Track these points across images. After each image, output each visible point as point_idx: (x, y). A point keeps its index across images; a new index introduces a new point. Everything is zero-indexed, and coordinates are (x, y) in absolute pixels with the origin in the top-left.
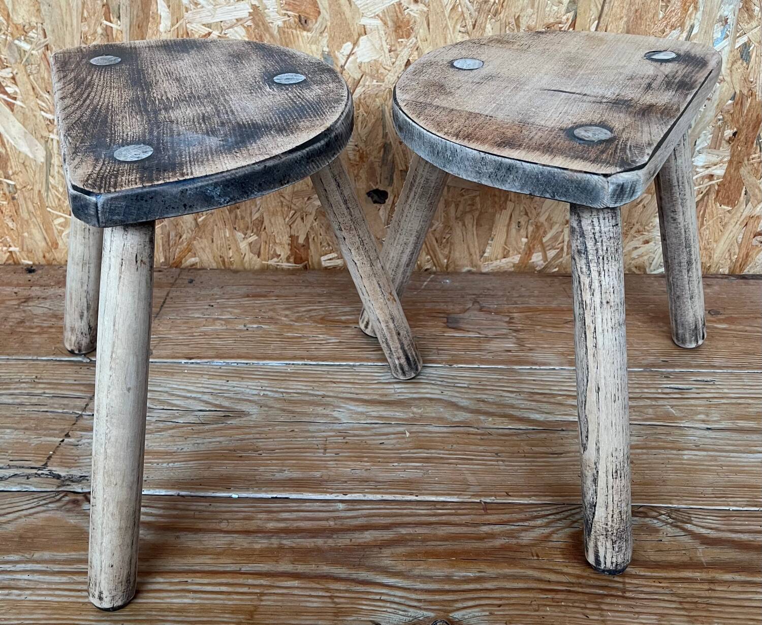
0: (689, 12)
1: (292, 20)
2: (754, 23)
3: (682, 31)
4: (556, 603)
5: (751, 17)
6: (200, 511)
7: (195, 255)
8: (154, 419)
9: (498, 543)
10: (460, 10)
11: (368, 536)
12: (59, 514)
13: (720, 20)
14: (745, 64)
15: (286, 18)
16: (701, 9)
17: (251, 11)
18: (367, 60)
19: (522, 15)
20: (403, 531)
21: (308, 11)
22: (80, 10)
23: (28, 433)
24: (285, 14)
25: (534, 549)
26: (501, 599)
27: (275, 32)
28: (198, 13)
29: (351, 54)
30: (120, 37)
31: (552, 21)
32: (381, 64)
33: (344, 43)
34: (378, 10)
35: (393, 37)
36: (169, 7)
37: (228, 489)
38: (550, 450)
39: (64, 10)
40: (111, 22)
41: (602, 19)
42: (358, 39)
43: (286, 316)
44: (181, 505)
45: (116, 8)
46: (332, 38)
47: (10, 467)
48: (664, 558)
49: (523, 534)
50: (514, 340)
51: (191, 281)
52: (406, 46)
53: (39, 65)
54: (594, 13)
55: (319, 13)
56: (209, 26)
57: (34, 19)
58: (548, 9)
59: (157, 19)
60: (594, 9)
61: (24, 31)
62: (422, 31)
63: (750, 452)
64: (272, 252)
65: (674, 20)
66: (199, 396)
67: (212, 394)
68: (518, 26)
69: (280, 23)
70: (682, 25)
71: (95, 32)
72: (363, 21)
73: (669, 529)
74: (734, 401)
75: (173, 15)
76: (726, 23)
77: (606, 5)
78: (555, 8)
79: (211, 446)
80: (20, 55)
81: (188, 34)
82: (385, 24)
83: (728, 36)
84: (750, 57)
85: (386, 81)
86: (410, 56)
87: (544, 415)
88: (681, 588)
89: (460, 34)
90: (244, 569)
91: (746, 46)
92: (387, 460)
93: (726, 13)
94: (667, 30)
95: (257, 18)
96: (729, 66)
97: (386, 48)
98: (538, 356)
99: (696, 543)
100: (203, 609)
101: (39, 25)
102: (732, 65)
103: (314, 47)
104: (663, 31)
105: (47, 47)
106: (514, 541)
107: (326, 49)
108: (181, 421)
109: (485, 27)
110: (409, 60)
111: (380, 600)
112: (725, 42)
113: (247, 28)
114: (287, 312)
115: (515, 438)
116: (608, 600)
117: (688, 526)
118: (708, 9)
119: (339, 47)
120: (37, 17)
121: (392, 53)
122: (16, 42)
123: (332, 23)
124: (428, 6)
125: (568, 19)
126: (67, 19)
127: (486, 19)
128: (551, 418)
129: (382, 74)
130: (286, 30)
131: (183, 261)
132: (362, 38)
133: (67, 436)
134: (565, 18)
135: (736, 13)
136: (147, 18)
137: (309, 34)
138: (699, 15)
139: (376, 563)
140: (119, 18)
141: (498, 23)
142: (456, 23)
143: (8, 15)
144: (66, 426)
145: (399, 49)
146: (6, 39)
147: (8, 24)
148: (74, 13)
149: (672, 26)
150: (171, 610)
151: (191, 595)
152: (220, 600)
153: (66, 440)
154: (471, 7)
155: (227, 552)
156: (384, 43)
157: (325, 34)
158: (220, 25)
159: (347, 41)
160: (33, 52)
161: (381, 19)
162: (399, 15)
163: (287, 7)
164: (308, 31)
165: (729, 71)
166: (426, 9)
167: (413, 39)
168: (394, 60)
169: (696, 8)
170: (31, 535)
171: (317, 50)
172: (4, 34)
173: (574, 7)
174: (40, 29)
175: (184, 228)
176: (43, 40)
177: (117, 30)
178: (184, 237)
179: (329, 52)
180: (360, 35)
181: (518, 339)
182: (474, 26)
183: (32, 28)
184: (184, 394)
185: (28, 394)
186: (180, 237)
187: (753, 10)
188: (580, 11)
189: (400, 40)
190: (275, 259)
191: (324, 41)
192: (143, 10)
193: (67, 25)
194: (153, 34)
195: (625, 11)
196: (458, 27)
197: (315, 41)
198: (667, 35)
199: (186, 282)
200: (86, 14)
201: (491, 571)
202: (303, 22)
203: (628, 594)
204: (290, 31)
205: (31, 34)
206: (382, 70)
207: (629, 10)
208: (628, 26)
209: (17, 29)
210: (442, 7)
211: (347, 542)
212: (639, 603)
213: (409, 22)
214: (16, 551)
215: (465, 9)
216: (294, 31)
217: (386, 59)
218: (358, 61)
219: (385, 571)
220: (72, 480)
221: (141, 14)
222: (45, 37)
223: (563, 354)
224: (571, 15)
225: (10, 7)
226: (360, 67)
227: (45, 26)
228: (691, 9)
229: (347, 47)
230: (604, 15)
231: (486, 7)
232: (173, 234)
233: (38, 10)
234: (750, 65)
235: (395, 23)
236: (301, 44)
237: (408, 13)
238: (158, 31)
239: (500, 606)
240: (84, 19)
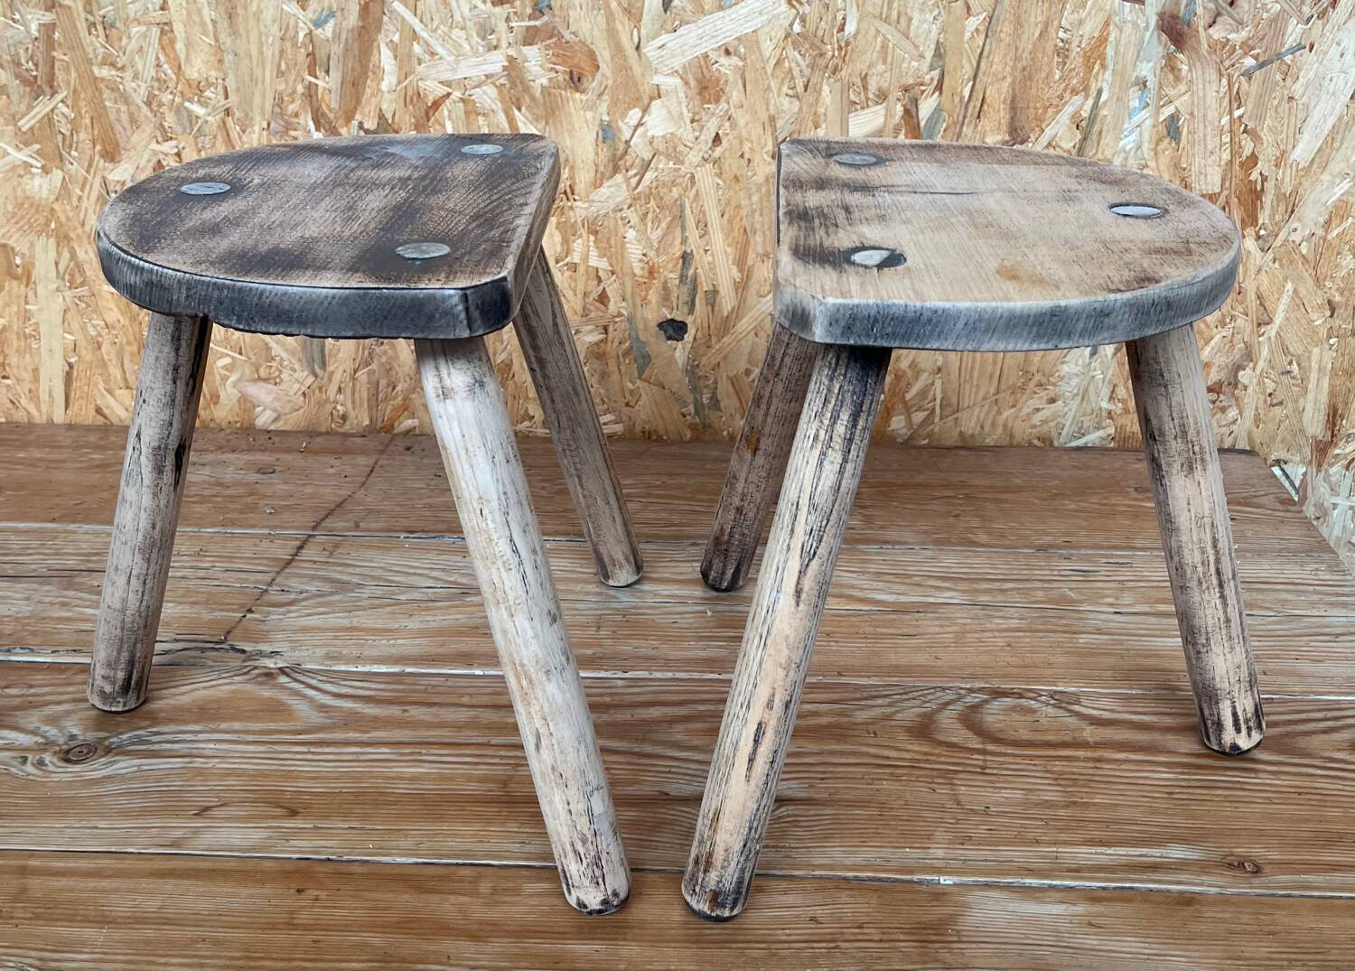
0: (1095, 71)
1: (561, 77)
2: (1182, 87)
3: (1087, 97)
4: (897, 778)
5: (1178, 79)
6: (434, 686)
7: (413, 416)
8: (366, 596)
9: (824, 720)
10: (787, 65)
11: (655, 712)
12: (249, 687)
13: (1136, 83)
14: (1173, 145)
15: (553, 75)
16: (1111, 67)
17: (507, 64)
18: (661, 134)
19: (870, 73)
20: (701, 708)
21: (583, 64)
22: (277, 60)
23: (196, 607)
24: (552, 69)
25: (870, 727)
26: (825, 772)
27: (538, 93)
28: (435, 66)
29: (640, 124)
30: (326, 98)
31: (911, 81)
32: (680, 139)
33: (630, 109)
34: (678, 63)
35: (697, 102)
36: (396, 57)
37: (470, 665)
38: (900, 632)
39: (255, 62)
40: (316, 77)
41: (978, 80)
42: (649, 104)
43: (543, 488)
44: (409, 680)
45: (325, 60)
46: (614, 102)
47: (177, 641)
48: (1039, 738)
49: (858, 713)
50: (860, 517)
51: (408, 449)
52: (713, 114)
53: (215, 137)
54: (968, 70)
55: (598, 67)
56: (447, 84)
57: (213, 73)
58: (905, 65)
59: (379, 72)
60: (967, 66)
61: (198, 89)
62: (735, 94)
63: (1169, 637)
64: (522, 412)
65: (1074, 81)
66: (427, 572)
67: (443, 570)
68: (865, 88)
69: (544, 81)
70: (1086, 89)
71: (294, 91)
72: (657, 79)
73: (1050, 710)
74: (1155, 584)
75: (400, 68)
76: (1145, 86)
77: (984, 60)
78: (915, 64)
79: (444, 623)
80: (191, 122)
81: (419, 94)
82: (687, 83)
83: (1148, 105)
84: (1180, 134)
85: (687, 163)
86: (719, 128)
87: (895, 596)
88: (1058, 766)
89: (787, 98)
90: (493, 742)
91: (1174, 118)
92: (683, 639)
93: (1144, 73)
94: (1067, 95)
95: (513, 74)
96: (1153, 146)
97: (687, 116)
98: (892, 534)
99: (1083, 724)
100: (442, 778)
101: (220, 81)
102: (1157, 144)
103: (589, 114)
104: (1061, 97)
105: (228, 112)
106: (846, 720)
107: (606, 118)
108: (403, 597)
109: (821, 88)
110: (717, 134)
111: (670, 772)
112: (1145, 114)
113: (500, 88)
114: (545, 485)
115: (853, 619)
116: (961, 776)
117: (1076, 708)
118: (1119, 67)
119: (624, 115)
120: (218, 70)
121: (695, 124)
122: (187, 104)
123: (614, 82)
124: (743, 59)
125: (932, 79)
126: (258, 73)
127: (823, 79)
128: (903, 599)
129: (681, 152)
130: (553, 91)
131: (396, 424)
132: (654, 102)
133: (250, 611)
134: (928, 77)
135: (1158, 72)
136: (364, 73)
137: (584, 97)
138: (1108, 75)
139: (664, 737)
140: (327, 72)
141: (838, 84)
142: (782, 83)
143: (180, 67)
144: (248, 601)
145: (705, 118)
146: (173, 100)
147: (178, 79)
148: (268, 66)
149: (1073, 90)
150: (403, 779)
151: (426, 765)
152: (464, 770)
153: (249, 616)
154: (802, 62)
155: (473, 725)
156: (685, 111)
157: (605, 97)
158: (463, 83)
159: (634, 106)
160: (209, 118)
161: (681, 78)
162: (705, 70)
163: (554, 59)
164: (583, 92)
165: (1152, 154)
166: (741, 64)
167: (723, 105)
168: (697, 134)
169: (1103, 66)
170: (214, 706)
171: (594, 118)
172: (171, 93)
173: (940, 63)
174: (220, 88)
175: (400, 374)
176: (223, 102)
177: (324, 89)
178: (399, 388)
179: (609, 122)
180: (652, 99)
181: (864, 515)
182: (806, 88)
183: (210, 85)
184: (406, 570)
185: (191, 567)
186: (394, 388)
187: (1180, 70)
188: (949, 67)
189: (705, 106)
190: (526, 423)
191: (603, 107)
192: (360, 61)
193: (256, 82)
194: (372, 95)
195: (1008, 69)
196: (785, 89)
197: (592, 107)
198: (1066, 102)
199: (401, 449)
200: (283, 66)
201: (812, 747)
202: (575, 81)
203: (988, 771)
204: (557, 92)
205: (207, 93)
206: (681, 148)
207: (1014, 68)
208: (1014, 90)
209: (190, 86)
210: (763, 60)
211: (629, 717)
212: (1002, 779)
213: (718, 81)
214: (196, 722)
215: (793, 65)
216: (563, 92)
217: (687, 133)
218: (650, 134)
219: (677, 745)
220: (261, 654)
221: (358, 67)
222: (226, 97)
223: (926, 532)
224: (936, 74)
225: (183, 57)
226: (651, 143)
227: (228, 83)
228: (1097, 67)
229: (635, 114)
230: (980, 74)
231: (822, 62)
232: (383, 383)
233: (220, 61)
234: (1181, 146)
235: (699, 82)
236: (572, 110)
237: (718, 70)
238: (379, 90)
239: (822, 779)
240: (280, 74)
